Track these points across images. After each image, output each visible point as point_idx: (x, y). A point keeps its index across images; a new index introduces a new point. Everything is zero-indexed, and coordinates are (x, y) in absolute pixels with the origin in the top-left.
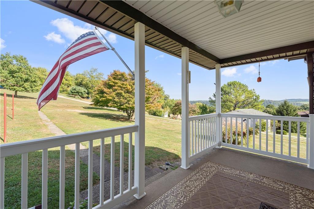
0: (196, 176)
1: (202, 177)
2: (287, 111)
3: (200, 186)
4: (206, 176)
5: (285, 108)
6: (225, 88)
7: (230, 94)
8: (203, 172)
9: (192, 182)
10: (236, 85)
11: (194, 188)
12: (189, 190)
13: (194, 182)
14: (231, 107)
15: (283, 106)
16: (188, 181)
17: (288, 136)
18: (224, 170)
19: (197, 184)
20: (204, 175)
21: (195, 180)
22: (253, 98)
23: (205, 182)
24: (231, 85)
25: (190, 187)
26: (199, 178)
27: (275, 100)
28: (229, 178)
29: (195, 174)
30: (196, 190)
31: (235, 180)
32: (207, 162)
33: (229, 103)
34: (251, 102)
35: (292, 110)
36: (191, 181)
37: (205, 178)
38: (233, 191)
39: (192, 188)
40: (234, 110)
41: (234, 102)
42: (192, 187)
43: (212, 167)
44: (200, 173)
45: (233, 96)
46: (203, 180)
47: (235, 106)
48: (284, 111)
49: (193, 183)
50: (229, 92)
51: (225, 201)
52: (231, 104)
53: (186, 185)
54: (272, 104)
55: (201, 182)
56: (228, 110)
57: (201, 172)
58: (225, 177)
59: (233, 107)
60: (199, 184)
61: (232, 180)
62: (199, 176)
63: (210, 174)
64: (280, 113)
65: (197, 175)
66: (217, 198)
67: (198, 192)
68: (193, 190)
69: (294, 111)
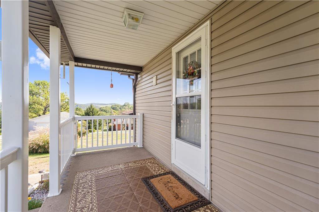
0: (80, 193)
1: (86, 190)
2: (92, 113)
3: (94, 198)
4: (90, 187)
5: (91, 110)
6: (31, 87)
7: (38, 95)
8: (83, 185)
9: (82, 201)
10: (47, 85)
11: (91, 205)
12: (88, 210)
13: (84, 199)
14: (40, 111)
15: (90, 109)
16: (77, 203)
17: (97, 133)
18: (99, 172)
19: (90, 198)
20: (88, 187)
21: (84, 197)
22: (65, 101)
23: (94, 192)
24: (39, 84)
25: (86, 207)
26: (85, 193)
27: (81, 104)
28: (110, 176)
29: (77, 192)
30: (95, 205)
31: (115, 175)
32: (76, 174)
33: (37, 106)
34: (63, 105)
35: (96, 112)
36: (80, 201)
37: (91, 189)
38: (122, 184)
39: (89, 206)
40: (44, 114)
41: (45, 105)
42: (87, 205)
43: (86, 176)
44: (81, 188)
45: (42, 98)
46: (91, 192)
47: (45, 109)
48: (91, 112)
49: (84, 202)
50: (36, 93)
51: (125, 194)
52: (40, 107)
53: (79, 208)
54: (79, 107)
55: (91, 194)
56: (34, 115)
57: (80, 186)
58: (106, 178)
59: (42, 111)
60: (91, 198)
61: (112, 176)
62: (83, 191)
63: (91, 183)
64: (87, 114)
65: (79, 191)
66: (117, 196)
67: (98, 205)
68: (92, 206)
69: (97, 112)
